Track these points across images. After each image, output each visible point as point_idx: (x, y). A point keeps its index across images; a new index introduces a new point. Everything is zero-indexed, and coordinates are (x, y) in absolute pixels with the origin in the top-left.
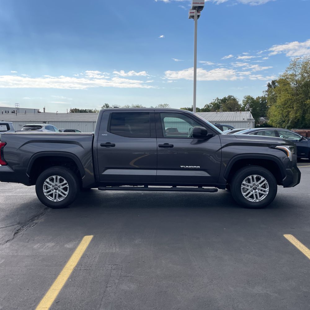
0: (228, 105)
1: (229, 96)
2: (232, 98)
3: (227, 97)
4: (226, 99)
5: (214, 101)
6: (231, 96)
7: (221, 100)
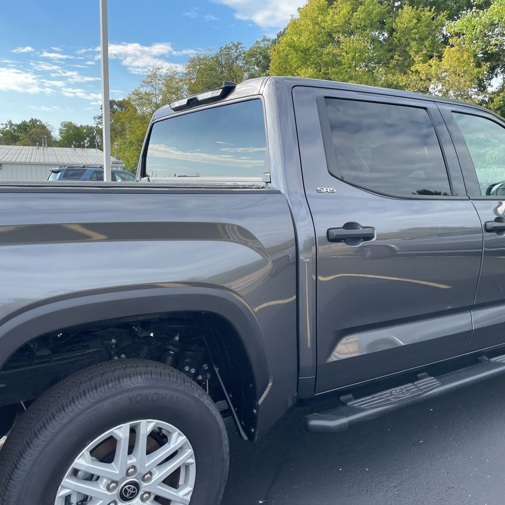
0: (33, 135)
1: (32, 119)
2: (38, 123)
3: (28, 120)
4: (28, 126)
5: (4, 126)
6: (36, 120)
7: (17, 125)
